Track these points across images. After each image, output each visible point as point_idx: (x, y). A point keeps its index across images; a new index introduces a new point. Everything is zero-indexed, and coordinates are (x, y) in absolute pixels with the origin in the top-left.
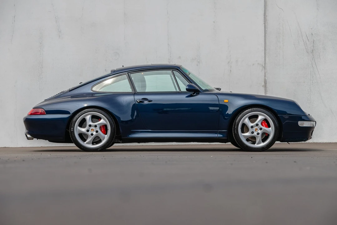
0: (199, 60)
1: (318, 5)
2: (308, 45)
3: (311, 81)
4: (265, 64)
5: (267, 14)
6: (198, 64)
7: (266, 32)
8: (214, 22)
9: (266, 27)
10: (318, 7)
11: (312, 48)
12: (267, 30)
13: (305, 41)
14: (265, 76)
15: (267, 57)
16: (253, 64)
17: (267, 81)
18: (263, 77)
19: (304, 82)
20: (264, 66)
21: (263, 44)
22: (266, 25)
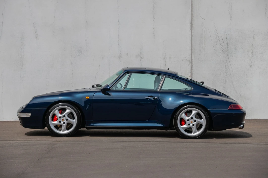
0: (141, 57)
1: (231, 17)
2: (223, 46)
3: (226, 73)
4: (191, 60)
5: (193, 23)
6: (141, 59)
7: (192, 36)
8: (153, 28)
9: (192, 32)
10: (231, 18)
11: (227, 48)
12: (193, 34)
13: (221, 43)
14: (191, 69)
15: (193, 55)
16: (183, 60)
17: (193, 73)
18: (190, 69)
19: (221, 74)
20: (190, 61)
21: (190, 45)
22: (192, 30)
